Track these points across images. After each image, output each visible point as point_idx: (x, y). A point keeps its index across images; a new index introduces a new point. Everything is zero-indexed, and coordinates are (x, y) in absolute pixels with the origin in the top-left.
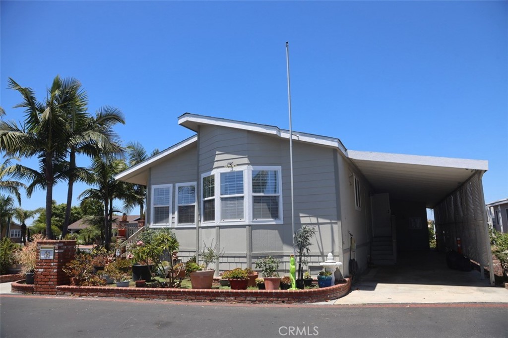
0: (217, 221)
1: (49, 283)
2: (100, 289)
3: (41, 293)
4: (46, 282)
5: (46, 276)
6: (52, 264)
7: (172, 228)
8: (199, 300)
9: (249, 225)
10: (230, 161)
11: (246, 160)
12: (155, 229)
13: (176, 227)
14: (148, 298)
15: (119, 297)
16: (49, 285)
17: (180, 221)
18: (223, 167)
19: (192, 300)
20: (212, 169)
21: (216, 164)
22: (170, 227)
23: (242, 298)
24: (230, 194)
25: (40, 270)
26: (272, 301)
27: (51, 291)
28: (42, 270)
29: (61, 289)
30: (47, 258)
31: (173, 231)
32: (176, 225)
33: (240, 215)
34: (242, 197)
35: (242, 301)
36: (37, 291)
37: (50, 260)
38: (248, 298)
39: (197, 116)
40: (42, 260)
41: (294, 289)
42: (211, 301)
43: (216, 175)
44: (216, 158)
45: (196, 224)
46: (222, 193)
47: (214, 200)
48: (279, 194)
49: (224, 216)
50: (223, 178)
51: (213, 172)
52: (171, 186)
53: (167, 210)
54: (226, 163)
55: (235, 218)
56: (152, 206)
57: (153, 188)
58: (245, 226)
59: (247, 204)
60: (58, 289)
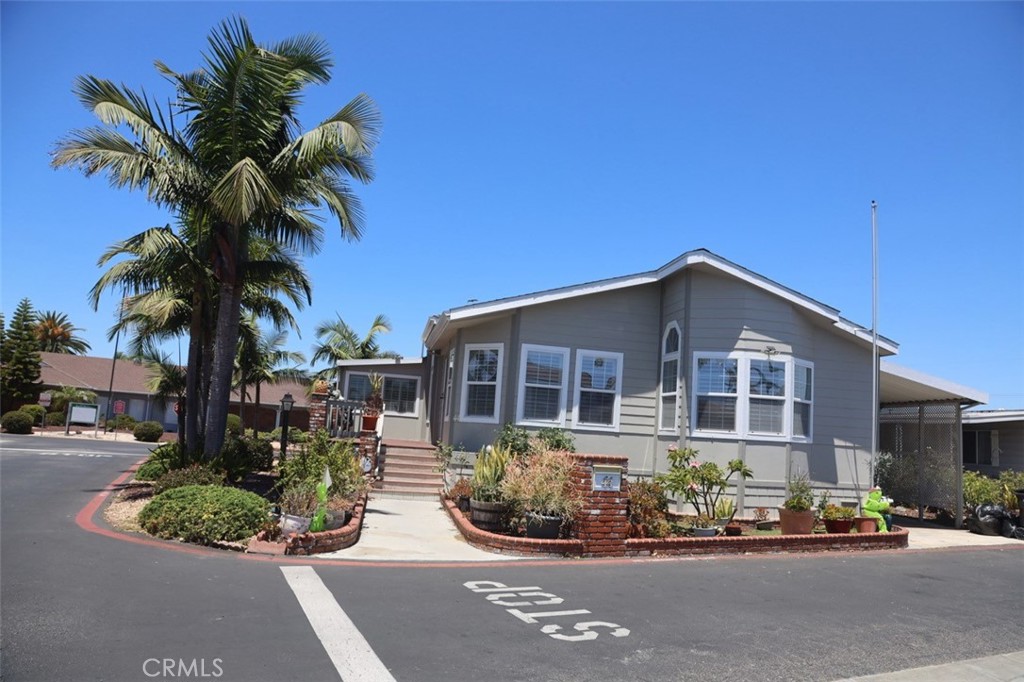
0: (742, 429)
1: (612, 535)
2: (697, 542)
3: (597, 554)
4: (605, 533)
5: (605, 522)
6: (617, 501)
7: (564, 430)
8: (816, 550)
9: (790, 443)
10: (770, 345)
11: (789, 349)
13: (574, 428)
14: (759, 551)
15: (722, 552)
16: (612, 539)
17: (582, 418)
18: (759, 351)
19: (808, 550)
20: (731, 349)
21: (740, 344)
22: (562, 426)
23: (857, 545)
24: (765, 393)
25: (594, 512)
26: (881, 547)
27: (615, 550)
28: (598, 512)
29: (633, 544)
30: (608, 489)
31: (567, 435)
32: (575, 424)
33: (778, 427)
34: (781, 403)
35: (856, 548)
36: (589, 552)
37: (613, 492)
38: (862, 544)
40: (596, 493)
41: (884, 531)
42: (828, 549)
43: (742, 361)
44: (744, 334)
45: (615, 426)
46: (752, 391)
47: (735, 398)
48: (811, 402)
49: (753, 427)
50: (755, 367)
51: (733, 355)
52: (566, 351)
53: (555, 393)
54: (763, 346)
55: (768, 430)
56: (522, 384)
57: (526, 349)
58: (783, 444)
59: (788, 413)
60: (628, 545)
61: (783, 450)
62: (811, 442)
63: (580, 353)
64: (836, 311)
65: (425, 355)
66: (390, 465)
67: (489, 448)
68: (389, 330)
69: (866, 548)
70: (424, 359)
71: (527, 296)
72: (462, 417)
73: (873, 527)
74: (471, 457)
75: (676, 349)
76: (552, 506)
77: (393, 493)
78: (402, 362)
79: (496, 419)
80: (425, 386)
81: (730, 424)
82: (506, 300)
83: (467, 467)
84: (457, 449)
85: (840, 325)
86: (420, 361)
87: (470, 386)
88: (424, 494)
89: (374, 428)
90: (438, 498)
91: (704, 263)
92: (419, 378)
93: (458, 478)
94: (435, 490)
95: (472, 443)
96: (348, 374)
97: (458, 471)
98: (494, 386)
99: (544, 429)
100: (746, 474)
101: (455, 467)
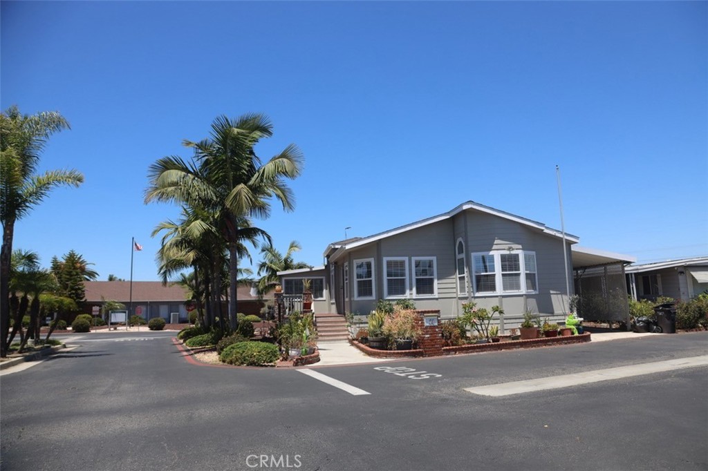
0: (499, 290)
1: (436, 346)
2: (477, 346)
3: (430, 355)
4: (433, 345)
5: (432, 340)
6: (437, 330)
7: (409, 299)
8: (539, 346)
9: (525, 295)
10: (510, 246)
11: (520, 247)
12: (389, 300)
13: (414, 298)
14: (509, 348)
15: (490, 350)
16: (436, 348)
17: (418, 292)
18: (504, 249)
19: (534, 346)
20: (491, 250)
21: (494, 247)
22: (408, 297)
23: (561, 342)
24: (510, 270)
25: (427, 336)
26: (574, 342)
27: (438, 353)
28: (428, 336)
29: (446, 349)
30: (432, 325)
31: (411, 302)
32: (415, 296)
33: (518, 287)
34: (519, 274)
35: (560, 344)
36: (426, 354)
37: (435, 326)
38: (563, 342)
39: (481, 205)
40: (427, 327)
41: (576, 334)
42: (545, 345)
43: (496, 255)
44: (496, 242)
45: (436, 295)
46: (503, 270)
47: (494, 275)
48: (536, 272)
49: (505, 288)
50: (503, 258)
51: (491, 253)
52: (406, 259)
53: (403, 281)
54: (506, 247)
55: (513, 289)
56: (385, 278)
57: (385, 260)
58: (522, 296)
59: (523, 279)
60: (444, 350)
61: (522, 298)
62: (537, 292)
63: (414, 259)
64: (543, 225)
65: (326, 263)
66: (319, 327)
67: (374, 312)
68: (300, 249)
69: (566, 344)
70: (326, 266)
71: (383, 233)
72: (356, 298)
73: (569, 332)
74: (364, 318)
75: (463, 252)
76: (407, 335)
77: (324, 340)
78: (313, 269)
79: (374, 297)
80: (328, 282)
81: (493, 288)
82: (373, 236)
83: (362, 323)
84: (356, 315)
85: (546, 231)
86: (324, 268)
87: (358, 281)
88: (340, 340)
89: (310, 308)
90: (347, 341)
91: (471, 208)
92: (324, 278)
93: (358, 329)
94: (345, 337)
95: (364, 310)
96: (283, 279)
97: (358, 325)
98: (371, 280)
99: (399, 300)
100: (501, 312)
101: (355, 324)
